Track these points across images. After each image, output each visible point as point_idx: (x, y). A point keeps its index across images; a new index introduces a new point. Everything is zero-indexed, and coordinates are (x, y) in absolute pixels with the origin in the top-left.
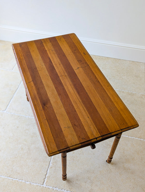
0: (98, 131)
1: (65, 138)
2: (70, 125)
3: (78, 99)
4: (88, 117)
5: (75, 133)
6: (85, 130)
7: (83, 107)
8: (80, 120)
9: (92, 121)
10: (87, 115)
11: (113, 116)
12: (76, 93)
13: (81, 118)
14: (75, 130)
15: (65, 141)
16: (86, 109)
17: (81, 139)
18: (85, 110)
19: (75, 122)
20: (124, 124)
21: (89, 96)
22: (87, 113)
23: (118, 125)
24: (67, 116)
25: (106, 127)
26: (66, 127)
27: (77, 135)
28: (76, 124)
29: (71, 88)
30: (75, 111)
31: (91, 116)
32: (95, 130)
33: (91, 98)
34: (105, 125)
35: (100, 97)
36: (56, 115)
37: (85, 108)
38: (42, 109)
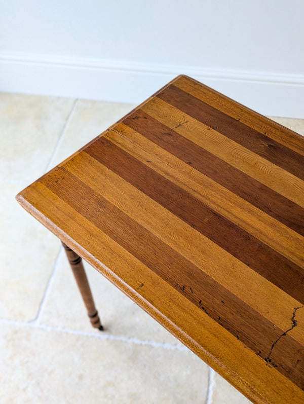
0: (112, 141)
1: (172, 105)
2: (179, 131)
3: (203, 196)
4: (150, 162)
5: (160, 120)
6: (141, 133)
7: (177, 180)
8: (165, 149)
9: (135, 156)
10: (155, 166)
11: (91, 189)
12: (224, 213)
13: (166, 152)
14: (163, 126)
15: (168, 101)
16: (167, 177)
17: (141, 116)
18: (168, 174)
19: (173, 141)
20: (56, 182)
21: (180, 221)
22: (159, 172)
23: (70, 174)
24: (200, 145)
25: (97, 158)
26: (185, 125)
27: (152, 119)
28: (167, 137)
29: (249, 221)
30: (190, 163)
31: (145, 167)
32: (120, 141)
33: (171, 214)
34: (102, 162)
35: (149, 232)
36: (225, 137)
37: (171, 180)
38: (266, 135)
